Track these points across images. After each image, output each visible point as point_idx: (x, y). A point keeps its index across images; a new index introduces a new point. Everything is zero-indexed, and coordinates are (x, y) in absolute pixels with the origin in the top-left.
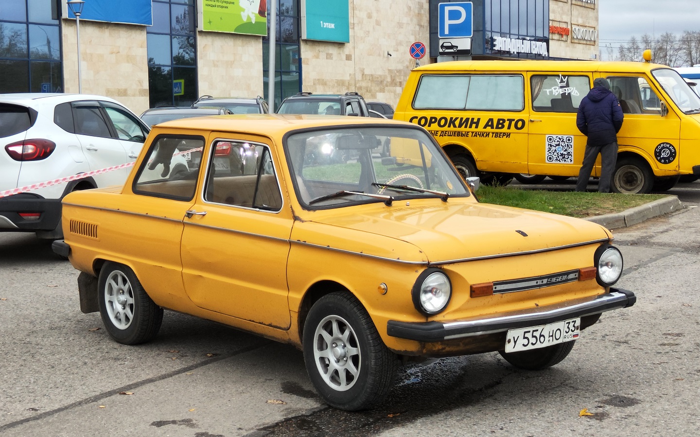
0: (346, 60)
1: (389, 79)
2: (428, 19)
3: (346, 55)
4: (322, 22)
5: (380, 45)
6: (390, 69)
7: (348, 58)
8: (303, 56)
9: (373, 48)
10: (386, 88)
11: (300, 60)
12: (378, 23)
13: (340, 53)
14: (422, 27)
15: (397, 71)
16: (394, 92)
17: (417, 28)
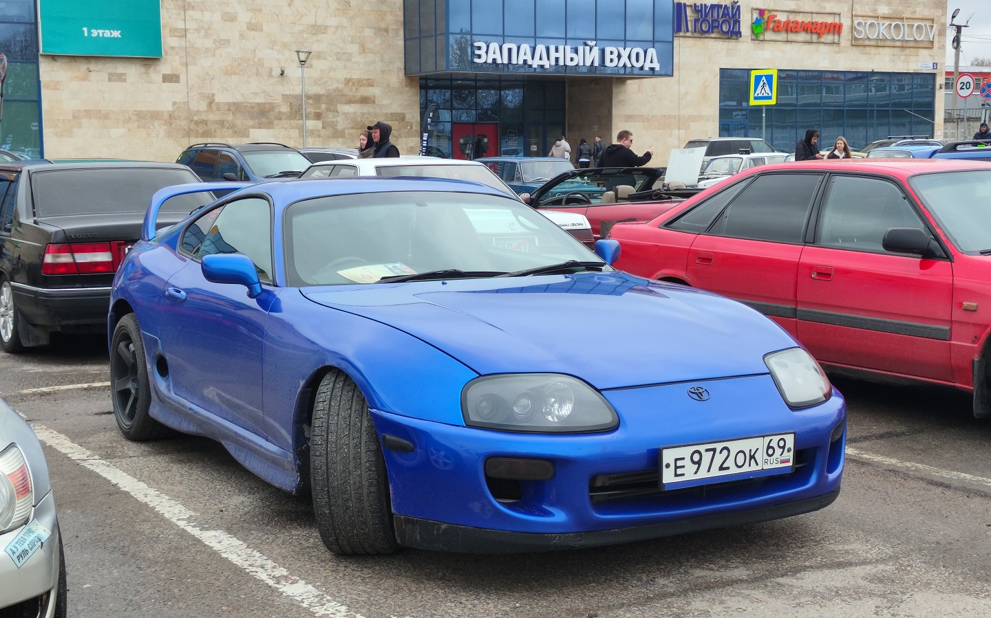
0: (164, 81)
1: (285, 109)
2: (402, 19)
3: (164, 75)
4: (85, 29)
5: (259, 59)
6: (288, 93)
7: (171, 78)
8: (44, 77)
9: (240, 64)
10: (275, 122)
11: (39, 82)
12: (253, 27)
13: (147, 73)
14: (382, 31)
15: (308, 97)
16: (301, 129)
17: (368, 32)
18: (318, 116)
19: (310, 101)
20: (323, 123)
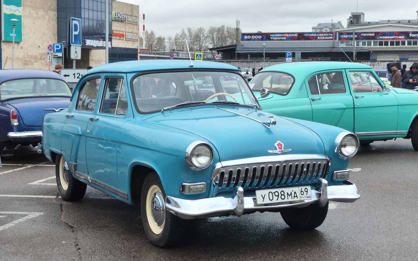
1: (39, 57)
2: (57, 31)
4: (10, 34)
5: (35, 43)
6: (40, 53)
7: (22, 48)
8: (2, 48)
9: (32, 44)
10: (38, 61)
11: (1, 49)
12: (34, 34)
13: (18, 46)
14: (54, 34)
15: (43, 54)
16: (42, 63)
17: (52, 35)
18: (44, 59)
19: (43, 55)
20: (45, 61)
